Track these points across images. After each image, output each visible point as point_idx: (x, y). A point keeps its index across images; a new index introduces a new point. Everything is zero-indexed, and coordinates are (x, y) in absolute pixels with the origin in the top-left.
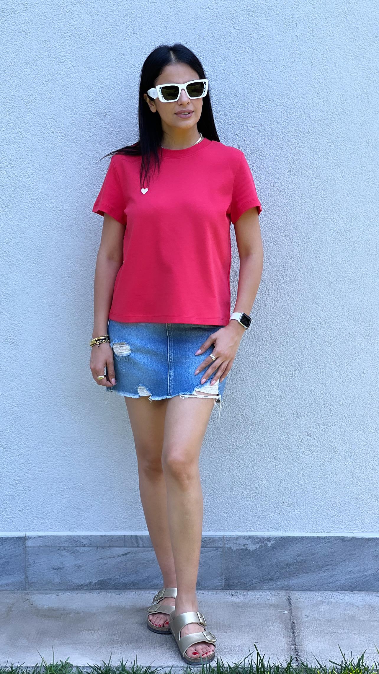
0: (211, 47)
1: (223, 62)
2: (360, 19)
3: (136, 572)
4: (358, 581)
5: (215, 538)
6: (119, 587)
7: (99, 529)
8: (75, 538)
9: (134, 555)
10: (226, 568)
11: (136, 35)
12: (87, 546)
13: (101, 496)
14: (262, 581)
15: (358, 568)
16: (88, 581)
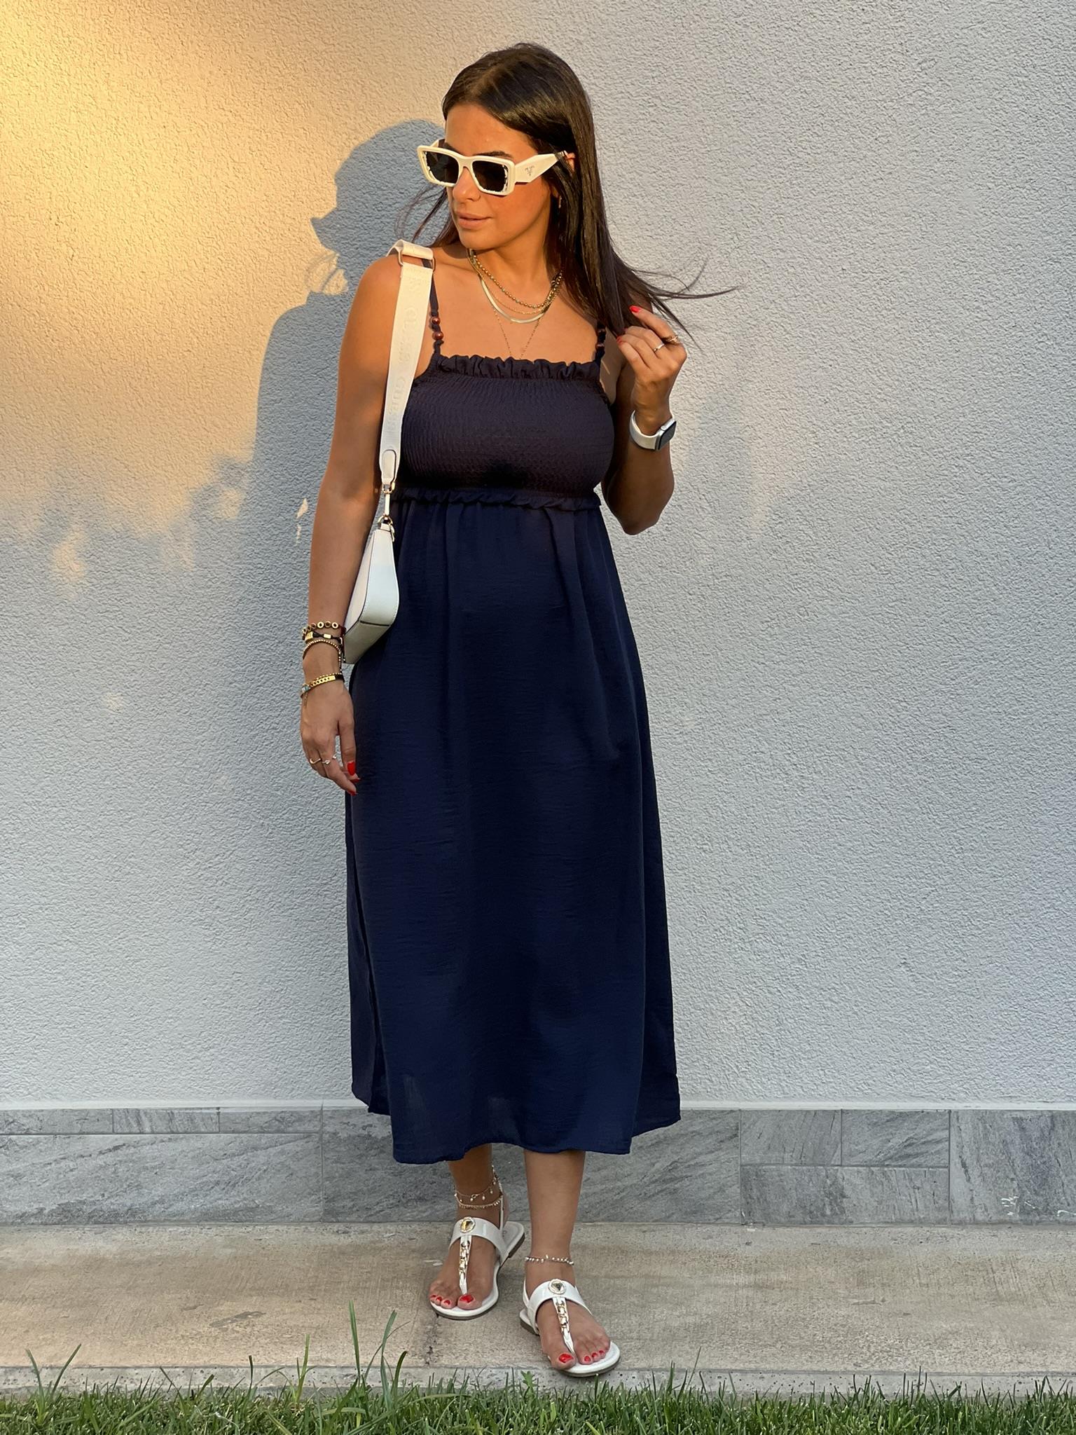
0: (277, 80)
1: (301, 111)
2: (585, 24)
3: (137, 1186)
4: (604, 1201)
5: (304, 1112)
6: (101, 1220)
7: (58, 1096)
8: (8, 1115)
9: (133, 1149)
10: (327, 1176)
11: (118, 56)
12: (34, 1132)
13: (62, 1026)
14: (403, 1203)
15: (604, 1173)
16: (36, 1206)
